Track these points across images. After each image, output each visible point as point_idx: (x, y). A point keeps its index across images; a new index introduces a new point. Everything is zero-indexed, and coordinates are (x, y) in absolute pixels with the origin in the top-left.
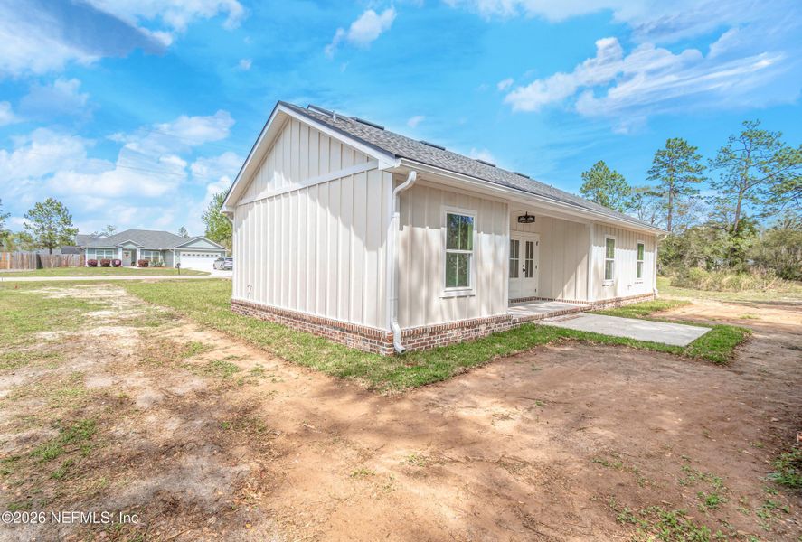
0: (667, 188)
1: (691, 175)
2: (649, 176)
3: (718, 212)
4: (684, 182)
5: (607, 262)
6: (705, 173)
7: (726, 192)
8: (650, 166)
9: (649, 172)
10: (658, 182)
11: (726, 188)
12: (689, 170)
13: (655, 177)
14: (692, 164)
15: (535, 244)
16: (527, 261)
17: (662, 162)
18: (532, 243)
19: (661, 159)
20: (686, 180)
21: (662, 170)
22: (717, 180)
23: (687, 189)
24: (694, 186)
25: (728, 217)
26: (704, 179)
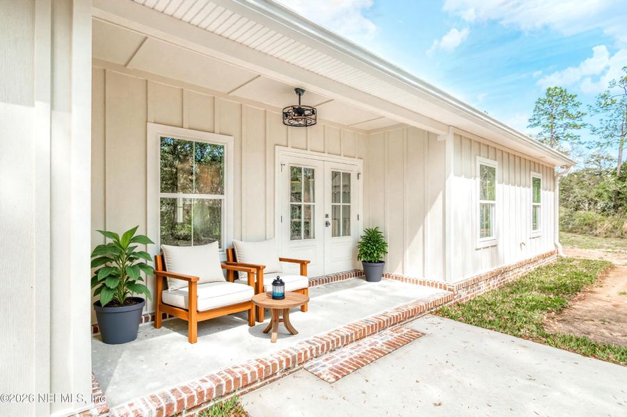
0: (548, 135)
1: (571, 122)
2: (529, 124)
3: (593, 160)
4: (565, 129)
5: (483, 206)
6: (585, 119)
7: (606, 137)
8: (531, 115)
9: (530, 120)
10: (539, 129)
11: (607, 133)
12: (569, 116)
13: (536, 125)
14: (572, 111)
15: (353, 177)
16: (335, 209)
17: (542, 110)
18: (347, 176)
19: (542, 107)
20: (567, 126)
21: (542, 117)
22: (597, 125)
23: (568, 136)
24: (575, 132)
25: (602, 164)
26: (584, 125)
